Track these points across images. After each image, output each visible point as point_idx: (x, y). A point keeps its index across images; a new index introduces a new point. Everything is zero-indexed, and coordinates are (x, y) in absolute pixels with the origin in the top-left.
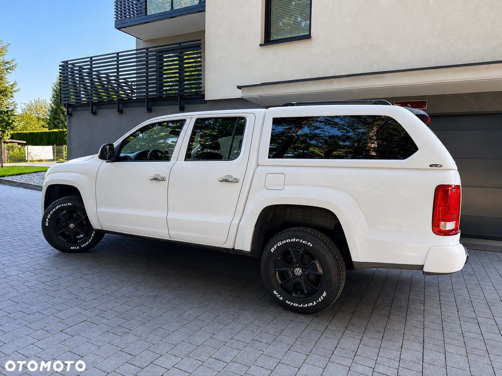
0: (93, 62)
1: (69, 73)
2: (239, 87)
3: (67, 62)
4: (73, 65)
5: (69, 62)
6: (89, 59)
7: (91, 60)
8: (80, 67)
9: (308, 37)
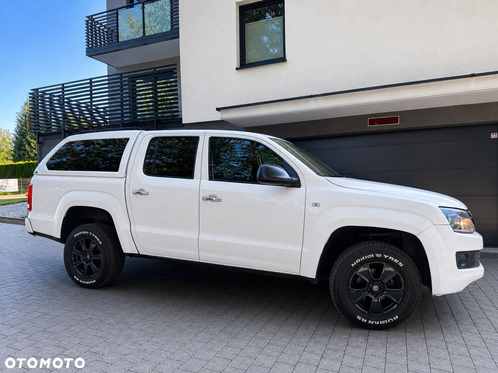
0: (65, 89)
1: (39, 101)
2: (218, 109)
3: (37, 89)
4: (44, 93)
5: (39, 90)
6: (61, 86)
7: (63, 88)
8: (51, 94)
9: (283, 60)
